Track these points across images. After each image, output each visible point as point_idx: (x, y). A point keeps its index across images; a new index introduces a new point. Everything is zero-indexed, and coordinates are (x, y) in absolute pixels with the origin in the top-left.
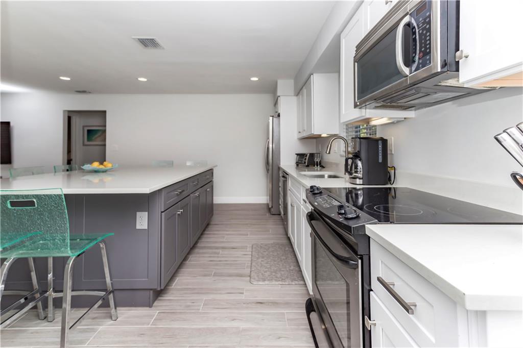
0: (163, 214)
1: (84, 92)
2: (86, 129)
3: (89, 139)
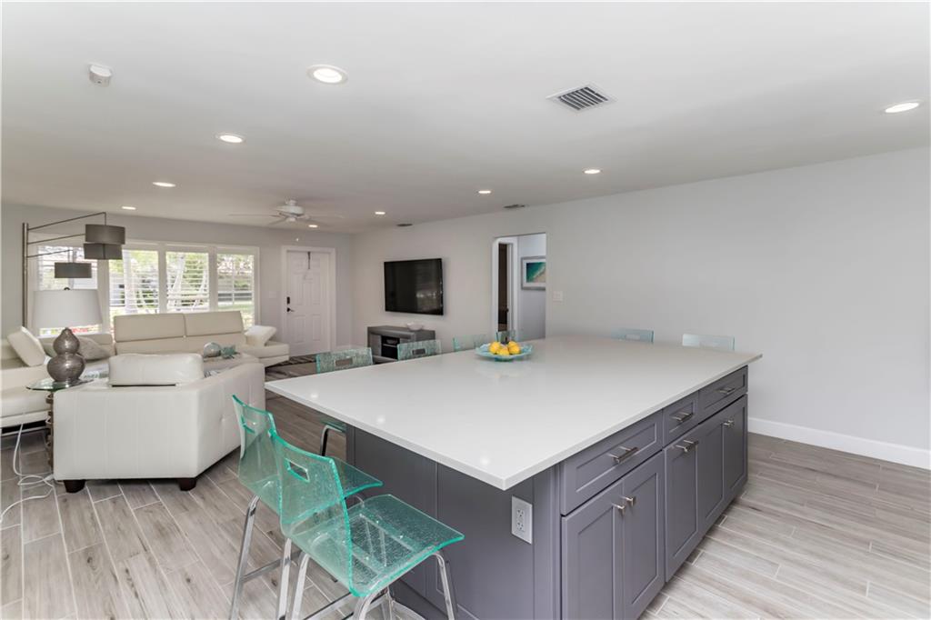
0: (565, 520)
1: (515, 206)
2: (525, 262)
3: (529, 279)
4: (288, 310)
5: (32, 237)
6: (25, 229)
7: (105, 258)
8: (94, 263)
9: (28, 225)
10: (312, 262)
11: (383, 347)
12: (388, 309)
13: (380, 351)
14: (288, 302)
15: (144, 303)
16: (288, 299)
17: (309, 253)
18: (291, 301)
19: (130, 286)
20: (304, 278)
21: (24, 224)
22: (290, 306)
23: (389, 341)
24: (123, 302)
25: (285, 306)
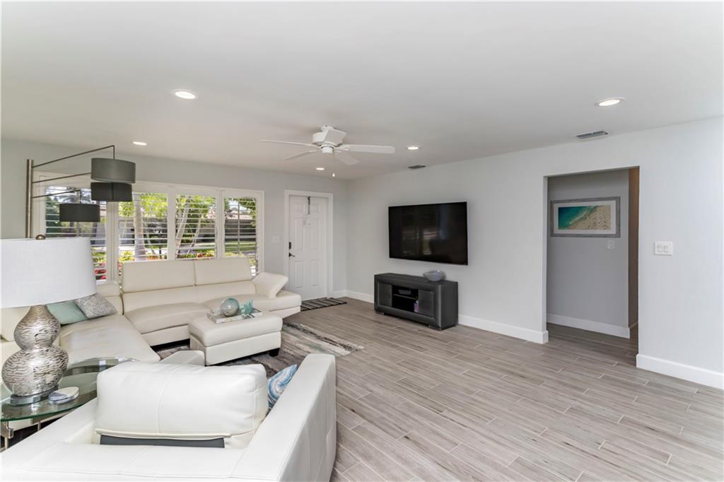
2: (556, 207)
4: (290, 255)
5: (37, 175)
6: (30, 167)
7: (113, 200)
8: (103, 204)
9: (32, 161)
10: (312, 207)
11: (393, 296)
12: (392, 255)
13: (390, 301)
14: (290, 247)
15: (150, 244)
16: (290, 244)
17: (309, 199)
18: (292, 247)
19: (139, 231)
20: (304, 223)
21: (28, 161)
22: (292, 251)
23: (400, 291)
24: (133, 242)
25: (287, 251)
